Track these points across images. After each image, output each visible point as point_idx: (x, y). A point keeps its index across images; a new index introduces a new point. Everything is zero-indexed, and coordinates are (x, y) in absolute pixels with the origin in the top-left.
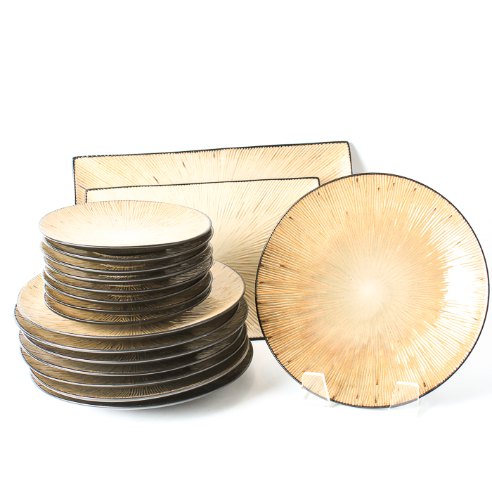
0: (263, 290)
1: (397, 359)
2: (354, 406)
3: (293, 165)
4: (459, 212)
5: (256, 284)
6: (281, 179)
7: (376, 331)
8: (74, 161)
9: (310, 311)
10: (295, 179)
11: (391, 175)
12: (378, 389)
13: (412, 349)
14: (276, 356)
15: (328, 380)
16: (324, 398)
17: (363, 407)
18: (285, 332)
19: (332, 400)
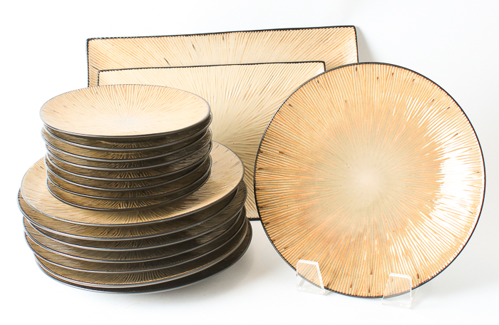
0: (261, 176)
1: (392, 249)
2: (348, 295)
3: (300, 48)
4: (457, 104)
5: (255, 170)
6: (288, 63)
7: (372, 220)
8: (88, 43)
9: (308, 198)
10: (301, 62)
11: (390, 65)
12: (373, 278)
13: (407, 239)
14: (272, 242)
15: (322, 268)
16: (318, 286)
17: (356, 296)
18: (282, 218)
19: (326, 288)
